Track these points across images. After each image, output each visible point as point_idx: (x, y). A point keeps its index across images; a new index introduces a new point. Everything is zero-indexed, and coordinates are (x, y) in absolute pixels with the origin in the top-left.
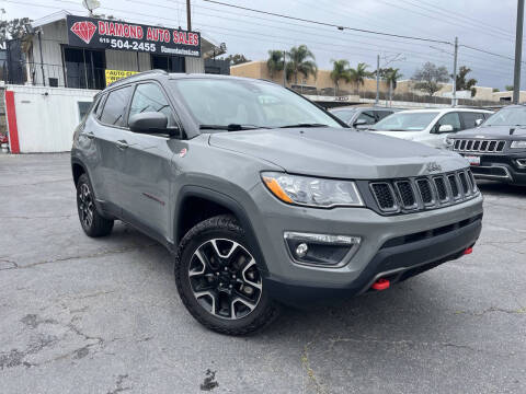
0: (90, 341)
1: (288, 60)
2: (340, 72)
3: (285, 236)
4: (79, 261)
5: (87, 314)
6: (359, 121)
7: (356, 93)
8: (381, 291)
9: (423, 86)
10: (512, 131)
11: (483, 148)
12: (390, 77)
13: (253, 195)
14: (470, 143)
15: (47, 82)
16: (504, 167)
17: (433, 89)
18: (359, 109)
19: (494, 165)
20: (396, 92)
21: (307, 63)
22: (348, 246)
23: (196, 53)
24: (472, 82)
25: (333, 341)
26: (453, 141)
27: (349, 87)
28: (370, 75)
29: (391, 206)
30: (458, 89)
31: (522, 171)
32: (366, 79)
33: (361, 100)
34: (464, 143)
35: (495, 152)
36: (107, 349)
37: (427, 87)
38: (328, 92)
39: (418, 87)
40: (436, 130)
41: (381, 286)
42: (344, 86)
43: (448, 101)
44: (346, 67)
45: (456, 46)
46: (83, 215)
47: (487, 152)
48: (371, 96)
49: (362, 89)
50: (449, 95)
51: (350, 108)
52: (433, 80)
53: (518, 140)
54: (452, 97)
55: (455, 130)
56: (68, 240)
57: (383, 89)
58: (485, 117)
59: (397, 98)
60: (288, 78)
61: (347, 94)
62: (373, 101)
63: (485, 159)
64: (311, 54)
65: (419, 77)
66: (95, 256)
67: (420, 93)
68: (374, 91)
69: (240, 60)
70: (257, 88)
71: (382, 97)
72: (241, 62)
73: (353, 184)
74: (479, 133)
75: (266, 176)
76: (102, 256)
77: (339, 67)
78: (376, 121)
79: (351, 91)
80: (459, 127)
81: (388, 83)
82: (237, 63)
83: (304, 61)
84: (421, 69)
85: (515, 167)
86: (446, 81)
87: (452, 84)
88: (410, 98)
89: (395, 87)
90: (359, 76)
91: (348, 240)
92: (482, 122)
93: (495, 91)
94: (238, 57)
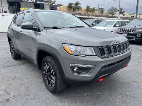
0: (11, 96)
1: (73, 5)
2: (88, 9)
3: (70, 65)
4: (10, 68)
5: (10, 86)
6: (93, 23)
7: (92, 15)
8: (101, 81)
9: (111, 13)
10: (135, 27)
11: (128, 31)
12: (102, 10)
13: (60, 51)
14: (124, 30)
15: (4, 12)
16: (133, 37)
17: (113, 14)
18: (93, 20)
19: (131, 36)
20: (103, 15)
21: (79, 6)
22: (91, 68)
23: (47, 3)
24: (124, 12)
25: (86, 94)
26: (119, 29)
27: (90, 13)
28: (96, 10)
29: (104, 55)
30: (120, 14)
31: (138, 38)
32: (95, 11)
33: (94, 17)
34: (123, 30)
35: (131, 33)
36: (15, 99)
37: (112, 13)
38: (85, 15)
39: (109, 13)
40: (115, 26)
41: (101, 80)
42: (89, 13)
43: (117, 17)
44: (90, 8)
45: (120, 2)
46: (12, 53)
47: (129, 33)
48: (96, 16)
49: (94, 14)
50: (117, 16)
51: (91, 20)
52: (113, 11)
53: (137, 29)
54: (118, 16)
55: (120, 26)
56: (8, 60)
57: (100, 14)
58: (128, 22)
59: (104, 17)
60: (74, 11)
61: (90, 15)
62: (97, 17)
63: (128, 34)
64: (80, 4)
65: (109, 10)
66: (15, 66)
67: (110, 15)
68: (97, 14)
69: (60, 5)
70: (63, 15)
71: (100, 16)
72: (61, 6)
73: (92, 48)
74: (127, 27)
75: (64, 45)
76: (17, 66)
77: (88, 7)
78: (98, 23)
79: (91, 15)
80: (121, 25)
81: (101, 12)
82: (59, 6)
83: (78, 6)
84: (110, 8)
85: (136, 37)
86: (117, 12)
87: (118, 12)
88: (107, 16)
89: (103, 13)
90: (93, 10)
91: (90, 66)
92: (127, 24)
93: (129, 15)
94: (60, 4)
